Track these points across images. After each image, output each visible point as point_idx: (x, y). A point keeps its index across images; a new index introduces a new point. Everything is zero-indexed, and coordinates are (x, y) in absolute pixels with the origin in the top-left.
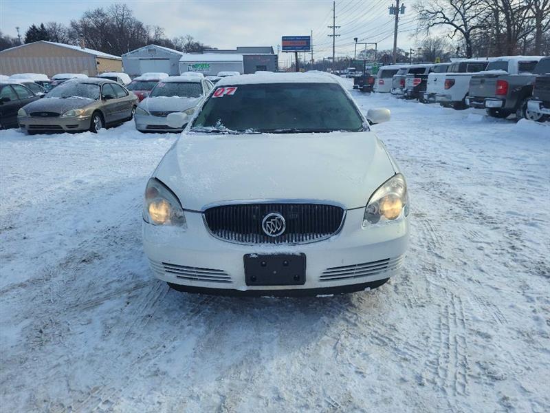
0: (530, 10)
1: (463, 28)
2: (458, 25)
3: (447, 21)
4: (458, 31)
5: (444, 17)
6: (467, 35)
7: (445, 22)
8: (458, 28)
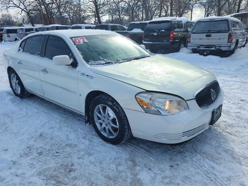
0: (54, 5)
1: (25, 10)
2: (23, 8)
3: (16, 6)
4: (23, 11)
5: (14, 4)
6: (28, 14)
7: (15, 7)
8: (23, 10)
